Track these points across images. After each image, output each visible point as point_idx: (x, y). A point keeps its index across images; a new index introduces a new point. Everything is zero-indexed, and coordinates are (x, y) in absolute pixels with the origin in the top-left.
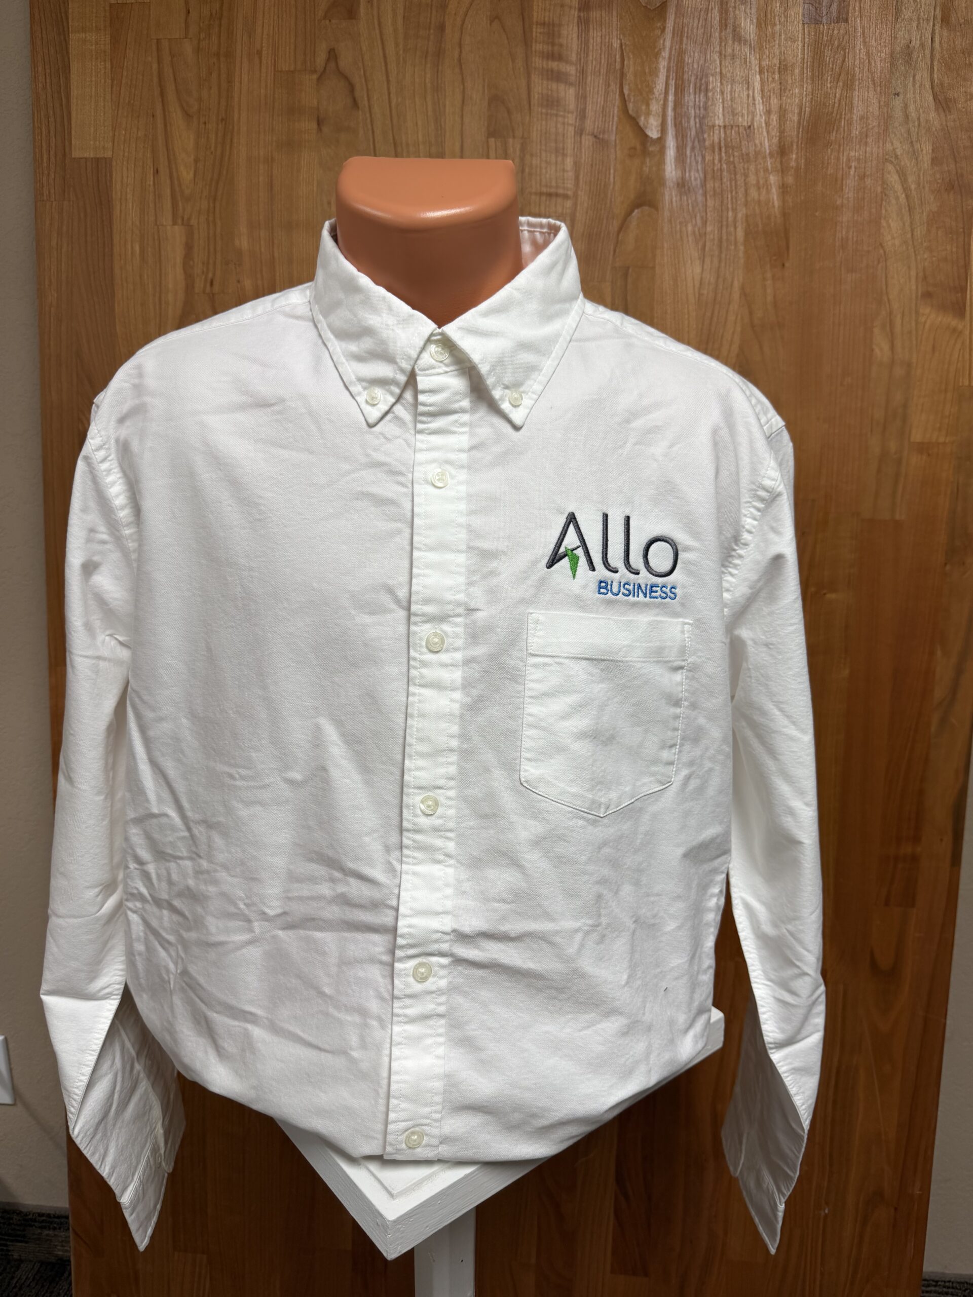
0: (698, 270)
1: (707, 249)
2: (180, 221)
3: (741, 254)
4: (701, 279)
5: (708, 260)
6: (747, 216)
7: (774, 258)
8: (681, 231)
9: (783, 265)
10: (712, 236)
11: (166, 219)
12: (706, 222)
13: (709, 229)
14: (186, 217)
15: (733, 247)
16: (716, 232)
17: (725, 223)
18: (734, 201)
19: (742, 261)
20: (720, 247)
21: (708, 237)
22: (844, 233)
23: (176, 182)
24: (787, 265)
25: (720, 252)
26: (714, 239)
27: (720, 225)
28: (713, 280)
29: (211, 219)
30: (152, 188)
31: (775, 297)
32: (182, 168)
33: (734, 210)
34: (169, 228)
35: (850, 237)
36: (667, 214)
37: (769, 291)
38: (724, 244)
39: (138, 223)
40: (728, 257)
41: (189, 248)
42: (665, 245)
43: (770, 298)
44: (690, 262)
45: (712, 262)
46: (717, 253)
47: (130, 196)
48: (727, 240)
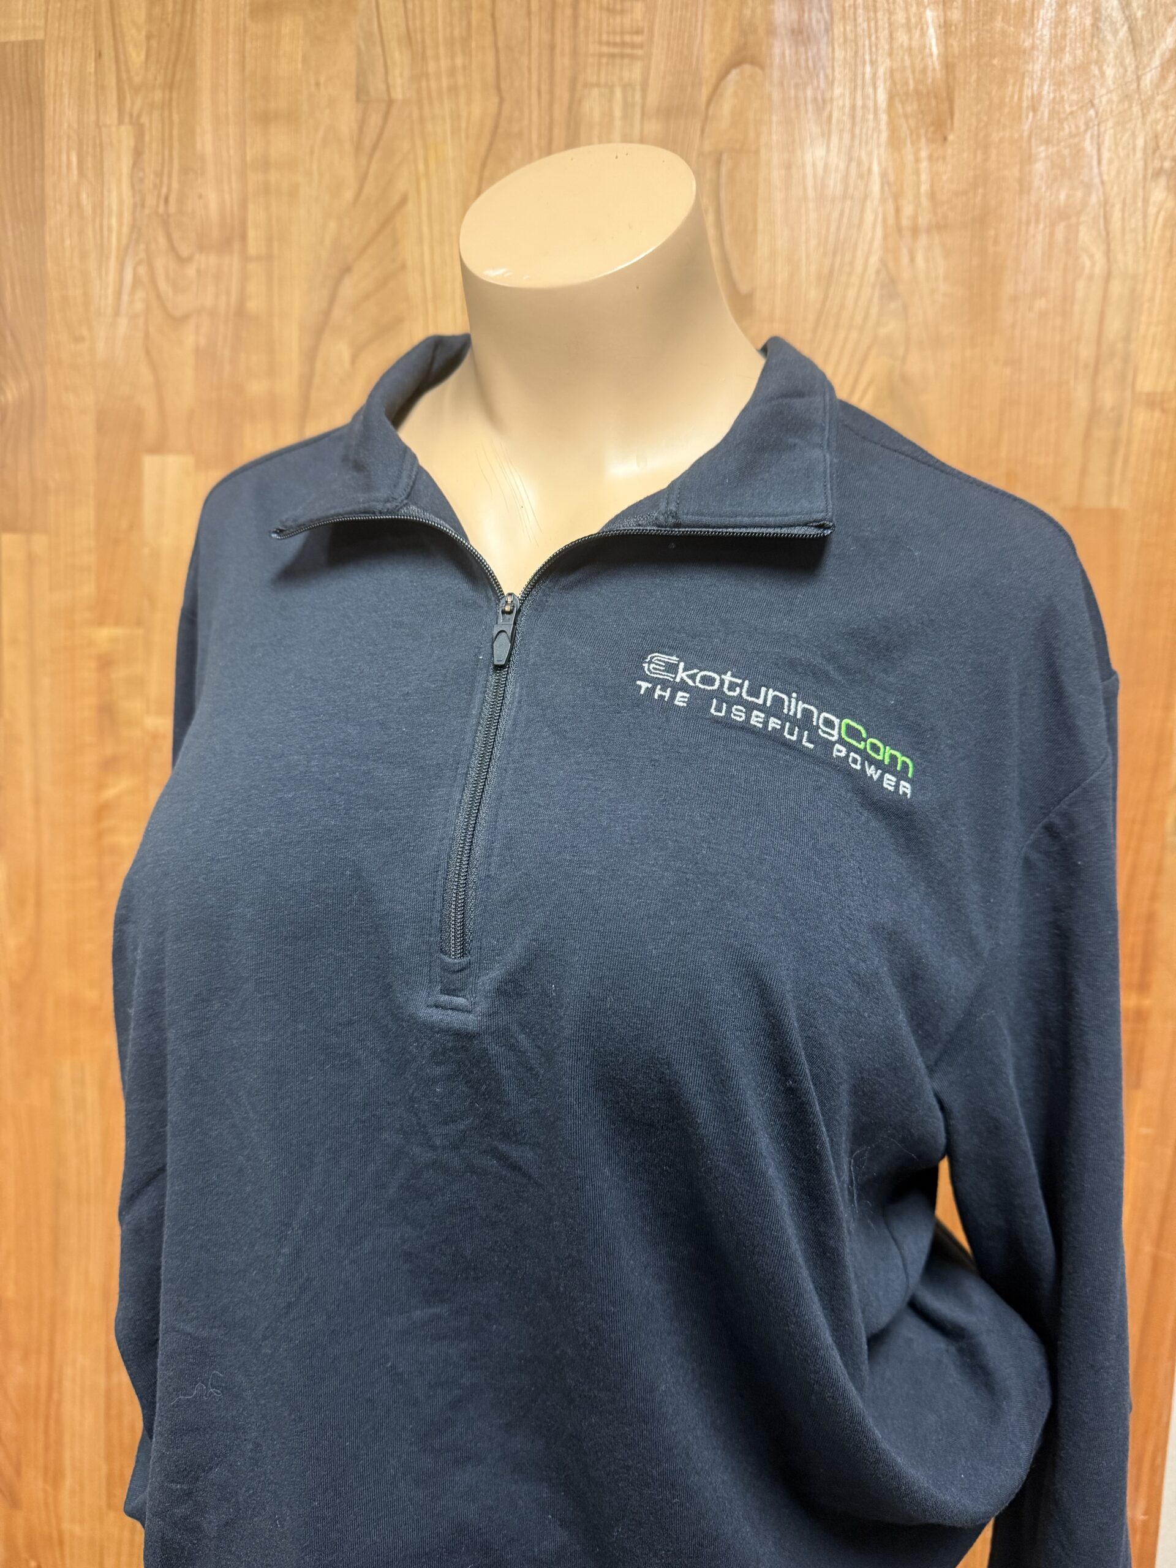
0: (820, 152)
1: (834, 120)
2: (127, 120)
3: (883, 125)
4: (826, 165)
5: (835, 139)
6: (892, 72)
7: (932, 129)
8: (796, 97)
9: (945, 139)
10: (841, 103)
11: (111, 117)
12: (833, 82)
13: (837, 91)
14: (135, 114)
15: (871, 117)
16: (847, 94)
17: (859, 82)
18: (874, 49)
19: (884, 135)
20: (853, 117)
21: (835, 103)
22: (1035, 88)
23: (123, 67)
24: (951, 137)
25: (854, 124)
26: (844, 106)
27: (853, 85)
28: (842, 166)
29: (166, 113)
30: (93, 79)
31: (932, 186)
32: (131, 49)
33: (873, 63)
34: (114, 129)
35: (1045, 92)
36: (776, 74)
37: (924, 177)
38: (859, 113)
39: (75, 126)
40: (864, 130)
41: (138, 153)
42: (775, 118)
43: (924, 188)
44: (809, 141)
45: (841, 138)
46: (848, 126)
47: (65, 90)
48: (864, 107)
